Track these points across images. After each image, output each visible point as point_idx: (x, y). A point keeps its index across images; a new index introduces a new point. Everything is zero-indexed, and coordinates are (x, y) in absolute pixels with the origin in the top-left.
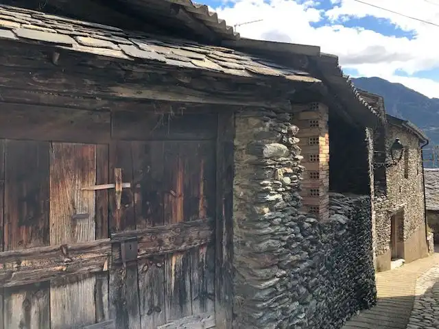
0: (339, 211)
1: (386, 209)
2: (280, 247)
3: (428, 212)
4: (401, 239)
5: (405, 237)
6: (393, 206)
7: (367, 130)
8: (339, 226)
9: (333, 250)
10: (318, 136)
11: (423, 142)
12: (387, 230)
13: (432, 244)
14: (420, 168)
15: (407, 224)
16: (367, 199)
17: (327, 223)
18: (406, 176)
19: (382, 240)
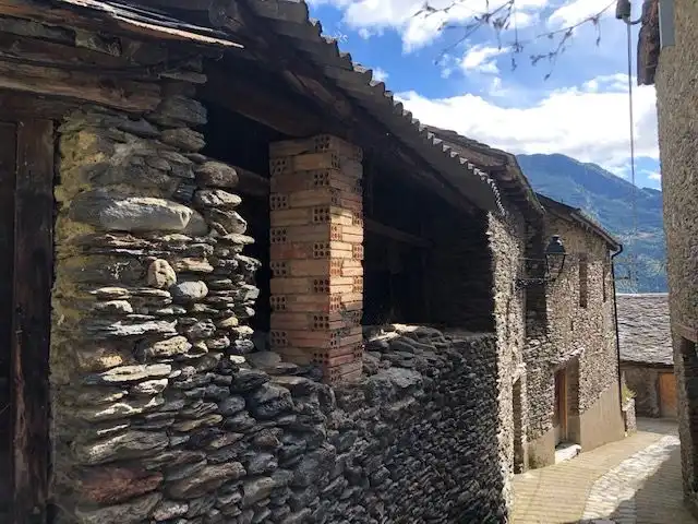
0: (405, 363)
1: (546, 358)
2: (168, 448)
3: (623, 365)
4: (575, 410)
5: (581, 407)
6: (559, 355)
7: (490, 215)
8: (393, 391)
9: (375, 442)
10: (329, 205)
11: (614, 249)
12: (547, 395)
13: (632, 418)
14: (609, 291)
15: (585, 385)
16: (486, 339)
17: (352, 387)
18: (583, 305)
19: (539, 412)
